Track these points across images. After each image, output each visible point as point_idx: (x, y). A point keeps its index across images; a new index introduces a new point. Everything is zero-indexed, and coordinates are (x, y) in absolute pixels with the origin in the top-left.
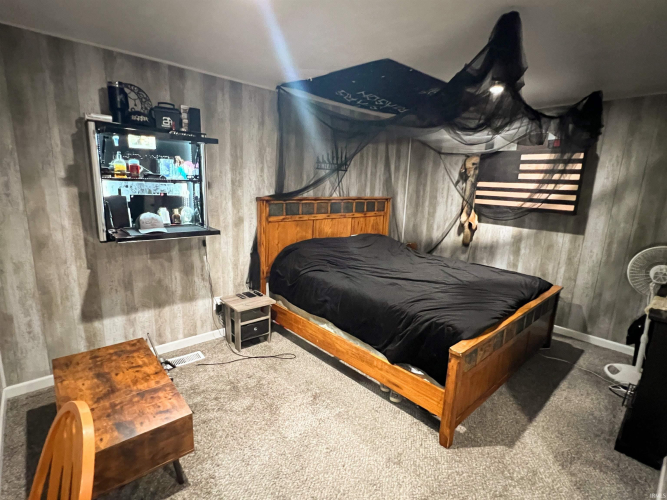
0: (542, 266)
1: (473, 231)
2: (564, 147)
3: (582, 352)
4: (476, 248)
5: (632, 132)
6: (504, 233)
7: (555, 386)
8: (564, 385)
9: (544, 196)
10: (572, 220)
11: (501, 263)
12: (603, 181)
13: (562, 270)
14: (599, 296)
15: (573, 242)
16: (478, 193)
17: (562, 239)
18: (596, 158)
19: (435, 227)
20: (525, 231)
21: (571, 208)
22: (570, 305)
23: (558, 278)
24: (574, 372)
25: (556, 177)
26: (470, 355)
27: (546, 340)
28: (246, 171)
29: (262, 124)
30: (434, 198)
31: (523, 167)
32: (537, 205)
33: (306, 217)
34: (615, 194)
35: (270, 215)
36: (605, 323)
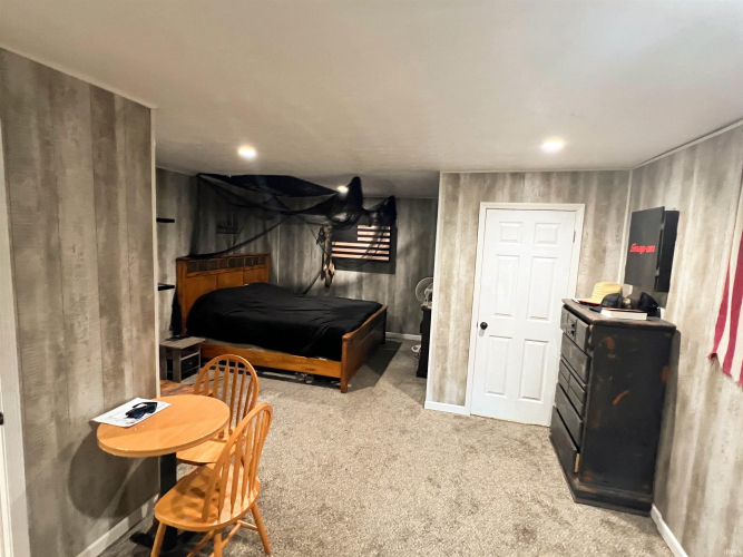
0: (376, 295)
1: (331, 275)
2: (380, 222)
3: (400, 344)
4: (335, 287)
5: (410, 216)
6: (352, 275)
7: (390, 360)
8: (394, 359)
9: (374, 252)
10: (388, 266)
11: (352, 296)
12: (401, 243)
13: (387, 296)
14: (406, 309)
15: (390, 279)
16: (334, 249)
17: (385, 278)
18: (396, 230)
19: (304, 274)
20: (364, 274)
21: (387, 259)
22: (393, 317)
23: (385, 301)
24: (398, 353)
25: (376, 246)
26: (351, 340)
27: (383, 341)
28: (169, 237)
29: (179, 200)
30: (301, 253)
31: (359, 233)
32: (370, 257)
33: (212, 272)
34: (407, 250)
35: (188, 272)
36: (411, 326)
